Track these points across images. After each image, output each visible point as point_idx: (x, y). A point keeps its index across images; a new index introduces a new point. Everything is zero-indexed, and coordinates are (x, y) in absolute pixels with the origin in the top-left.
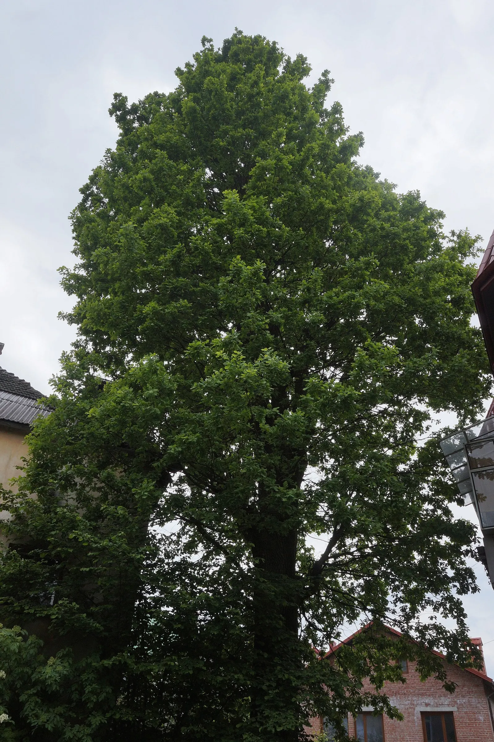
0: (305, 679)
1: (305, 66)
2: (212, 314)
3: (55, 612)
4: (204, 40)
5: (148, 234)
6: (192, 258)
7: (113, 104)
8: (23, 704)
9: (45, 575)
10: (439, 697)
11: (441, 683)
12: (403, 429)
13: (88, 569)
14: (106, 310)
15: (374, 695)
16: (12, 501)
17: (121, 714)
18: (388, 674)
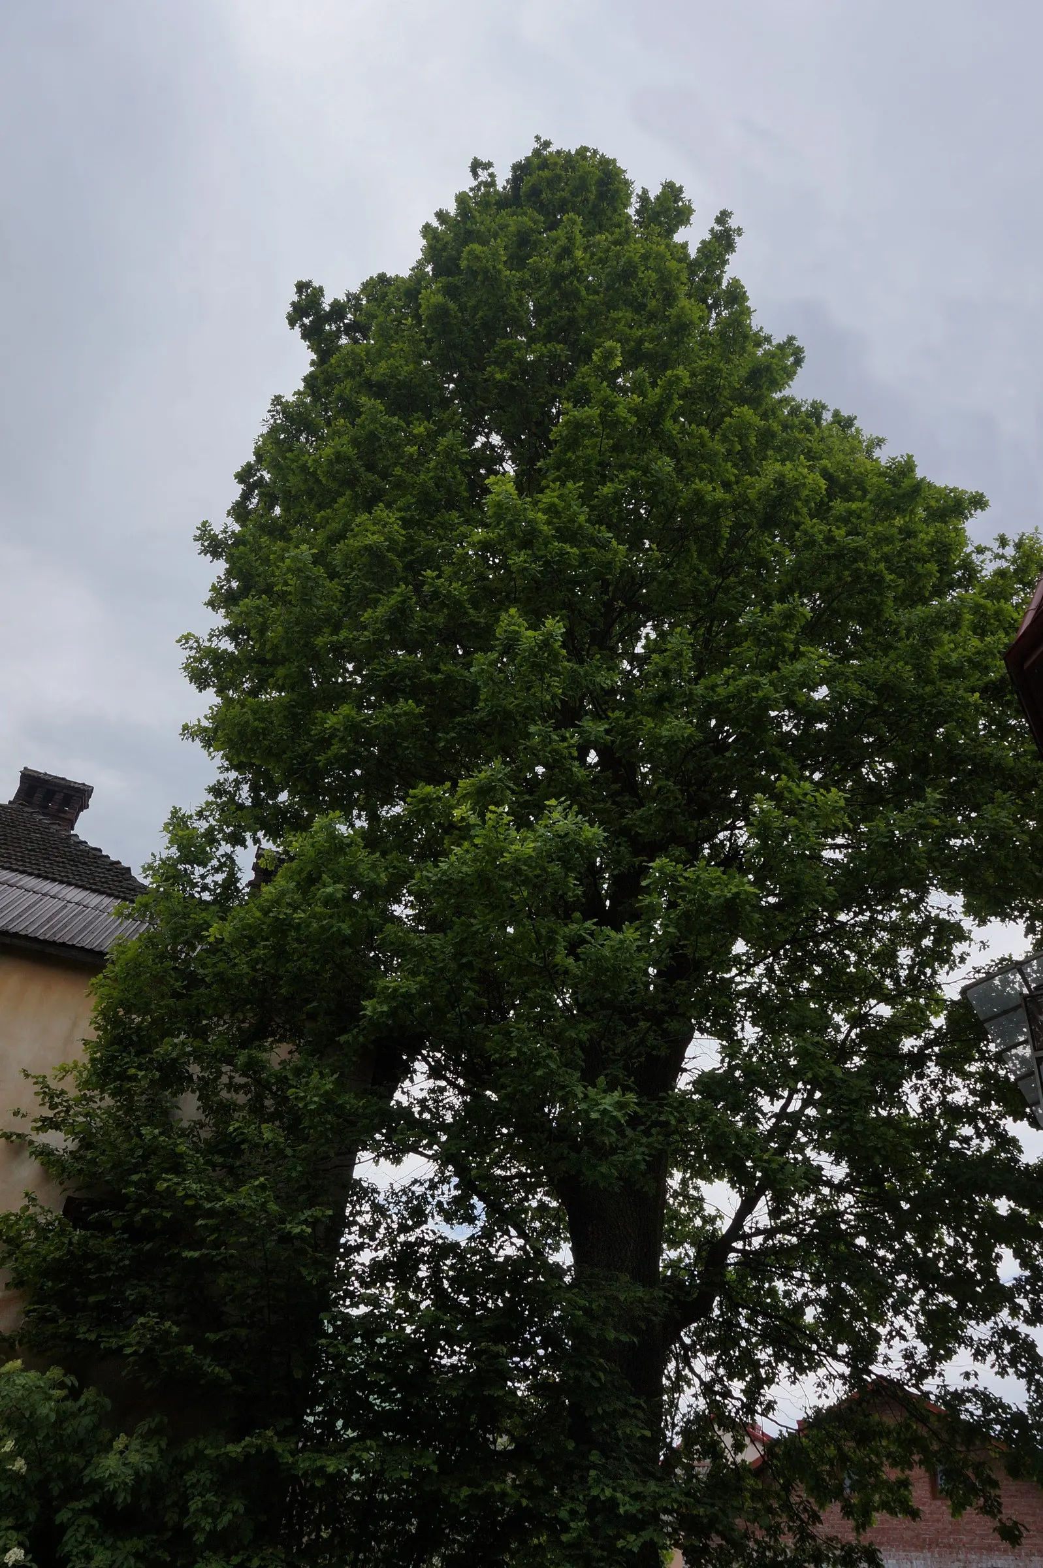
0: (649, 1499)
1: (680, 204)
2: (466, 728)
3: (134, 1342)
4: (476, 166)
5: (345, 566)
6: (428, 615)
7: (293, 304)
8: (63, 1528)
9: (121, 1264)
10: (1027, 1555)
11: (989, 1523)
12: (913, 959)
13: (196, 1254)
14: (256, 723)
15: (849, 1543)
16: (67, 1112)
17: (263, 1559)
18: (884, 1497)
